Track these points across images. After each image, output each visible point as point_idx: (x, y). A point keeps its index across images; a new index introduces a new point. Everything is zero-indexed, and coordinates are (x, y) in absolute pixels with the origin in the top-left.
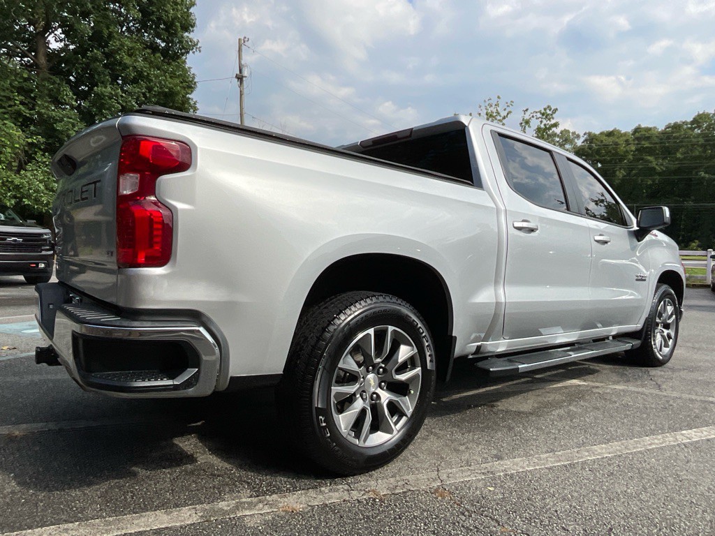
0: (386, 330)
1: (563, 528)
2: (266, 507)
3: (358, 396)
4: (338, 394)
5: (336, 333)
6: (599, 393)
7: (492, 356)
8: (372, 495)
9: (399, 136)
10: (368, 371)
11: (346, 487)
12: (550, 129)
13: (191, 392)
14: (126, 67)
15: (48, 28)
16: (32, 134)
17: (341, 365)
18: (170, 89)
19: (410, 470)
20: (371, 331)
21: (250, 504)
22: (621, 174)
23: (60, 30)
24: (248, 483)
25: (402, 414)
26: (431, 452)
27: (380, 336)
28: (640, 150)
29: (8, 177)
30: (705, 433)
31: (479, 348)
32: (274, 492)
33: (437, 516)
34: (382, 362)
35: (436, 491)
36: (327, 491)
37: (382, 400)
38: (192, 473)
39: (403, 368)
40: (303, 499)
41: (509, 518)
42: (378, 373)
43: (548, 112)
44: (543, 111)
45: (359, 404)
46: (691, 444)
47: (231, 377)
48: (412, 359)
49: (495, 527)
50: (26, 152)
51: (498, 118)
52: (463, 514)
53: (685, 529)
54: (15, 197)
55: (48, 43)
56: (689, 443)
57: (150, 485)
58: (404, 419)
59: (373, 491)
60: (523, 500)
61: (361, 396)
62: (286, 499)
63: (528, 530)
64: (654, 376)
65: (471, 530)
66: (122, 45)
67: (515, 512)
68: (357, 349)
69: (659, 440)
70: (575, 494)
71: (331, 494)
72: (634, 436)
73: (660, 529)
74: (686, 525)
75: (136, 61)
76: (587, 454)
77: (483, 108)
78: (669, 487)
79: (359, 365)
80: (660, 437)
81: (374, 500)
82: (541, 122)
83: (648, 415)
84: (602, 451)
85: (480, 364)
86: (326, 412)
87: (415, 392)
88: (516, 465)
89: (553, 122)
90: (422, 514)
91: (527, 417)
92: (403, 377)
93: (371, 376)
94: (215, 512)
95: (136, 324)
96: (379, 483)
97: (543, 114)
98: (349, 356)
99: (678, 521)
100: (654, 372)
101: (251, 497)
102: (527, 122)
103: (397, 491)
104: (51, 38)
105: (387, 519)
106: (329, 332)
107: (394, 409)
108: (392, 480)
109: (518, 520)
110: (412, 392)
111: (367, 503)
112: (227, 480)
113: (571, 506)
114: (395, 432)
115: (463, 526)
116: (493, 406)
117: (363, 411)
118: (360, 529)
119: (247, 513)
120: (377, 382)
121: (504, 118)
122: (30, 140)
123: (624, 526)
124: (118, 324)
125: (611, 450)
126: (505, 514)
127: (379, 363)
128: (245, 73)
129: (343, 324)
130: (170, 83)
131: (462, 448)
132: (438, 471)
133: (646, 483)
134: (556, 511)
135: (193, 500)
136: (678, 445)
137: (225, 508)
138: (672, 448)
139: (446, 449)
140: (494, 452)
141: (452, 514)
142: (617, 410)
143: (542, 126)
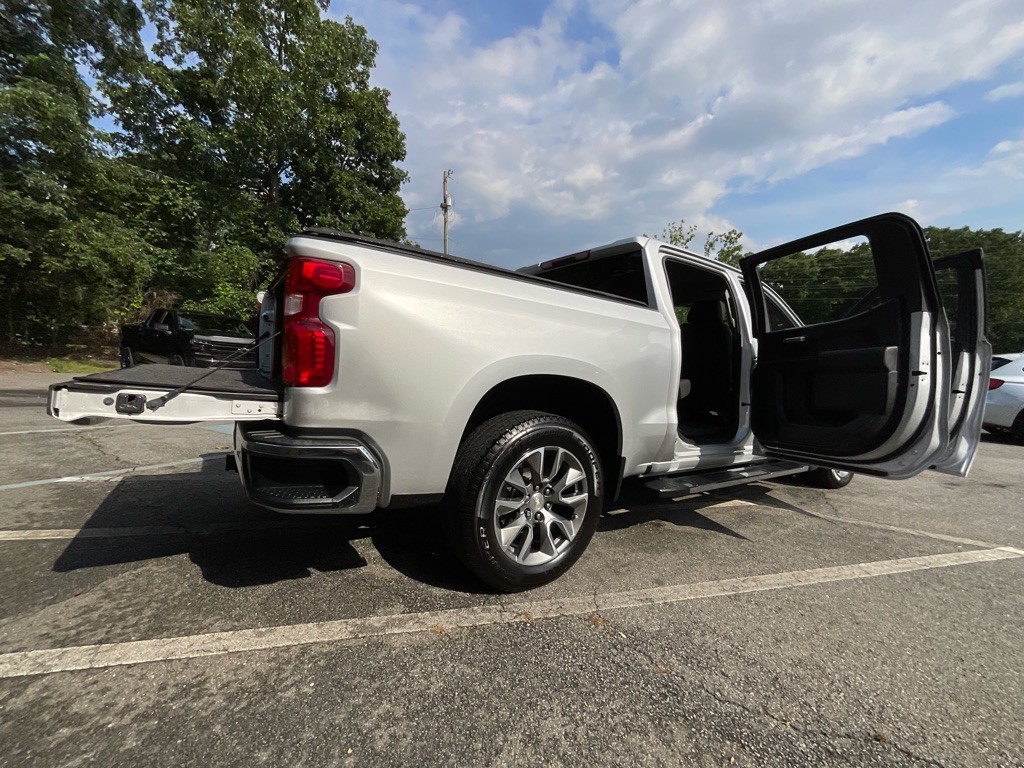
0: (556, 452)
1: (723, 673)
2: (416, 625)
3: (522, 513)
4: (502, 508)
5: (506, 447)
6: (771, 516)
7: (663, 476)
8: (523, 618)
9: (577, 258)
10: (535, 490)
11: (499, 608)
12: (733, 251)
13: (352, 509)
14: (343, 198)
15: (281, 166)
16: (265, 257)
17: (508, 479)
18: (381, 217)
19: (567, 592)
20: (541, 450)
21: (400, 620)
22: (804, 294)
23: (290, 167)
24: (403, 597)
25: (564, 537)
26: (590, 573)
27: (550, 457)
28: (823, 272)
29: (244, 295)
30: (886, 568)
31: (649, 468)
32: (427, 610)
33: (588, 648)
34: (550, 483)
35: (590, 617)
36: (479, 611)
37: (546, 522)
38: (352, 582)
39: (569, 492)
40: (454, 618)
41: (663, 656)
42: (545, 493)
43: (733, 235)
44: (727, 234)
45: (522, 521)
46: (871, 579)
47: (393, 496)
48: (580, 483)
49: (647, 665)
50: (260, 274)
51: (682, 241)
52: (615, 647)
53: (861, 684)
54: (248, 312)
55: (280, 178)
56: (868, 578)
57: (310, 594)
58: (566, 542)
59: (526, 614)
60: (681, 635)
61: (525, 513)
62: (437, 618)
63: (683, 672)
64: (830, 499)
65: (622, 667)
66: (341, 179)
67: (671, 649)
68: (526, 465)
69: (834, 572)
70: (738, 632)
71: (483, 614)
72: (806, 566)
73: (832, 683)
74: (863, 679)
75: (353, 193)
76: (754, 584)
77: (668, 231)
78: (845, 630)
79: (527, 482)
80: (835, 569)
81: (525, 624)
82: (725, 245)
83: (823, 542)
84: (771, 581)
85: (650, 485)
86: (487, 523)
87: (579, 517)
88: (676, 593)
89: (736, 245)
90: (572, 643)
91: (693, 539)
92: (569, 500)
93: (536, 495)
94: (363, 628)
95: (298, 442)
96: (532, 606)
97: (728, 238)
98: (517, 471)
99: (853, 673)
100: (830, 494)
101: (403, 613)
102: (711, 245)
103: (550, 616)
104: (282, 176)
105: (535, 648)
106: (499, 445)
107: (557, 531)
108: (547, 602)
109: (673, 660)
110: (577, 517)
111: (518, 628)
112: (385, 592)
113: (732, 645)
114: (556, 554)
115: (613, 662)
116: (659, 525)
117: (525, 529)
118: (506, 658)
119: (397, 631)
120: (543, 503)
121: (688, 241)
122: (263, 263)
123: (791, 675)
124: (279, 442)
125: (781, 581)
126: (660, 650)
127: (546, 483)
128: (449, 203)
129: (514, 439)
130: (382, 212)
131: (623, 570)
132: (595, 594)
133: (819, 623)
134: (716, 651)
135: (347, 614)
136: (856, 580)
137: (376, 625)
138: (848, 583)
139: (607, 570)
140: (656, 576)
141: (604, 646)
142: (788, 536)
143: (726, 249)
